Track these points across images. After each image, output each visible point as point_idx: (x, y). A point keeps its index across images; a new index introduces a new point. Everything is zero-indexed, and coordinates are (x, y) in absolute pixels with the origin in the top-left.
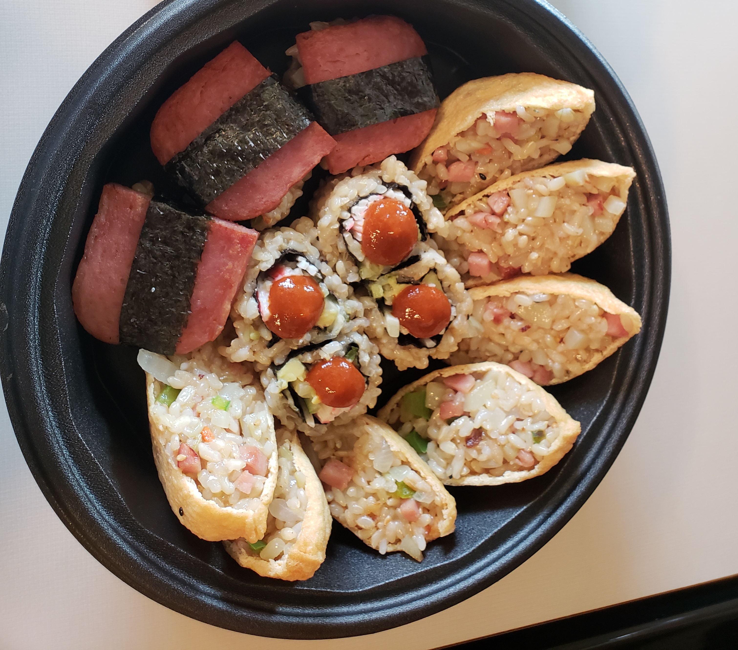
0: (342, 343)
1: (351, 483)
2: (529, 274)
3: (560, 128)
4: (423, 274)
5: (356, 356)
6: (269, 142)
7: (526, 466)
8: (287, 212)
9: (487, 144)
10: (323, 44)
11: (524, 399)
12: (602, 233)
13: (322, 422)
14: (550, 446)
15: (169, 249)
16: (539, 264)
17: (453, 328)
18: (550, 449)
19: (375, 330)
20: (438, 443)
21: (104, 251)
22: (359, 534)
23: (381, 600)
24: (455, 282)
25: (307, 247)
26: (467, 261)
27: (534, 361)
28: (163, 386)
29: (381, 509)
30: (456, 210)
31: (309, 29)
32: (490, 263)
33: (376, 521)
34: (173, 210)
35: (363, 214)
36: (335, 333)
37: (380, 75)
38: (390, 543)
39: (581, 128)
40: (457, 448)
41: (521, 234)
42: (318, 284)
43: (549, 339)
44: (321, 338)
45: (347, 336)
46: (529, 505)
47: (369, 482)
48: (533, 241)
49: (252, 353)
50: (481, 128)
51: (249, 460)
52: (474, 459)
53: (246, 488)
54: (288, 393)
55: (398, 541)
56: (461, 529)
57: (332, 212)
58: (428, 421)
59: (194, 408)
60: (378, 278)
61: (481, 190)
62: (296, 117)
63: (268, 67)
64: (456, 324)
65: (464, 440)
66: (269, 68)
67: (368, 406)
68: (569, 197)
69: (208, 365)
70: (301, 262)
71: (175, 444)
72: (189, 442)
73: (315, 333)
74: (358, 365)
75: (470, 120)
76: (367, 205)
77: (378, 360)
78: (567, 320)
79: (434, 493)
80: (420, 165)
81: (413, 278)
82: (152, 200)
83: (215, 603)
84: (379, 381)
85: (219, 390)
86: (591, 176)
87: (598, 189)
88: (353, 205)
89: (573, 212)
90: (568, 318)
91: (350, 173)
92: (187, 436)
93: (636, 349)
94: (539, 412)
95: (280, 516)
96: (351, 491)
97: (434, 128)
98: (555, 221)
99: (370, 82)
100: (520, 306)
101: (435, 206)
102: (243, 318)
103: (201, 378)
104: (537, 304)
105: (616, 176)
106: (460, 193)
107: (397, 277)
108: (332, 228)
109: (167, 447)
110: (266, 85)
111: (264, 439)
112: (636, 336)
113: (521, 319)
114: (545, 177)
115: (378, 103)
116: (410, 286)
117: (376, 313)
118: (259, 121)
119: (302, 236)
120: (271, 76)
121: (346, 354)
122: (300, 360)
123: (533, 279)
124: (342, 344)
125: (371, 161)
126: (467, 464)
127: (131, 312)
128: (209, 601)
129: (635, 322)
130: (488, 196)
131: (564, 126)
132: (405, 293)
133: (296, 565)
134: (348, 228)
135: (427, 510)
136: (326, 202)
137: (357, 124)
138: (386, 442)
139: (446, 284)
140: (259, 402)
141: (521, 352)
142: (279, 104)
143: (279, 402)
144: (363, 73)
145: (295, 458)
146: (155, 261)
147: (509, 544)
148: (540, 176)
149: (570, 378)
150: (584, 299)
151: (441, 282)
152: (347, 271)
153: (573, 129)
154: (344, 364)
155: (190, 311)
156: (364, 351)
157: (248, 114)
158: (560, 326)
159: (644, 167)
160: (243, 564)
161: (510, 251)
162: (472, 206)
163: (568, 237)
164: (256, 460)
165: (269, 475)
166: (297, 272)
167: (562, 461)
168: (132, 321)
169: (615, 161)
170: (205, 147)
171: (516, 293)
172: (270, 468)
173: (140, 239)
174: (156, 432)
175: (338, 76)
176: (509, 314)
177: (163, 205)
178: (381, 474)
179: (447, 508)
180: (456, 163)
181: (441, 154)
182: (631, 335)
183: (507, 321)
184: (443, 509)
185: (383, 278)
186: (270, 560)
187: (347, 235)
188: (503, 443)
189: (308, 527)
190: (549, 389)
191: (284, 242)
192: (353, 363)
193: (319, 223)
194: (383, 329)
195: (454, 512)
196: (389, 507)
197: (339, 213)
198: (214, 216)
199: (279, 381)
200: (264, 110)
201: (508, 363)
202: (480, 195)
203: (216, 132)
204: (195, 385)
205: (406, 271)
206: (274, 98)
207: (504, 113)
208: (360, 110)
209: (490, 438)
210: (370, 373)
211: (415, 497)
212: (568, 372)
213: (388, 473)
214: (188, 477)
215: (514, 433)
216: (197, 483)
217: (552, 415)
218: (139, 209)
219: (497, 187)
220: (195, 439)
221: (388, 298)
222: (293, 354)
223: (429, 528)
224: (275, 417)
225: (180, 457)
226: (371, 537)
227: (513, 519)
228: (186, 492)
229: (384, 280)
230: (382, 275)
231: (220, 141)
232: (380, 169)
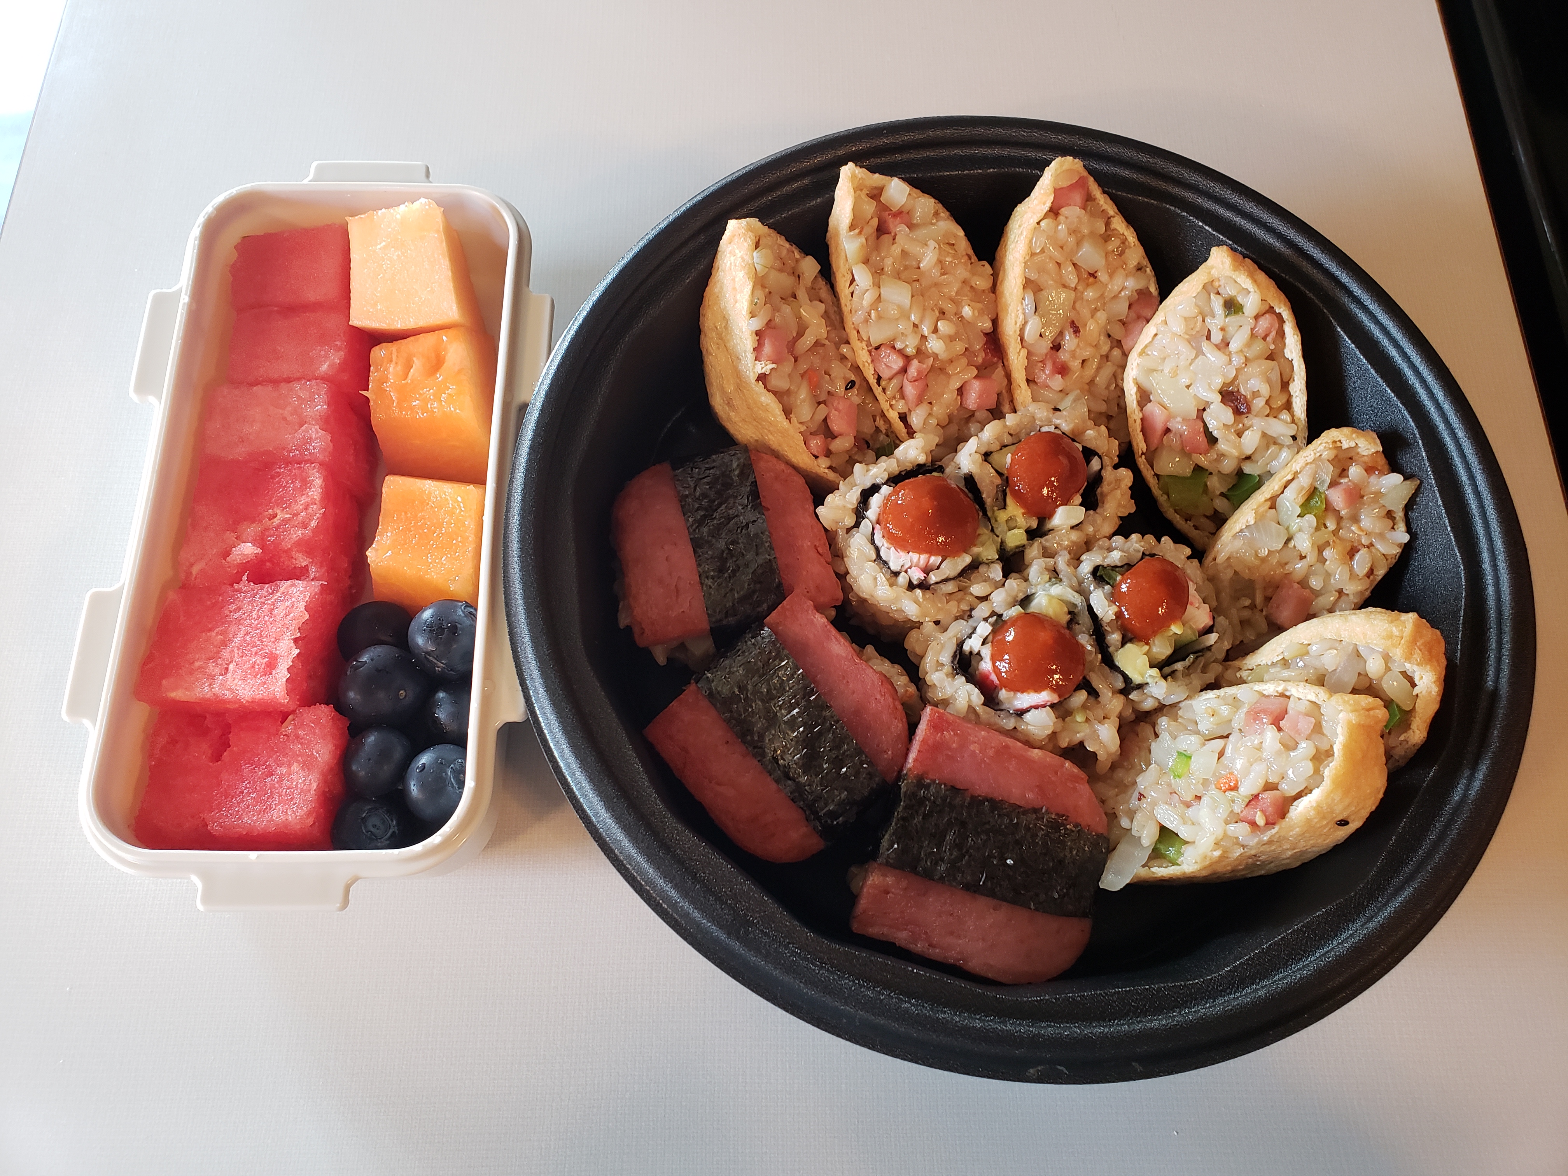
0: (1092, 588)
1: (1303, 583)
2: (995, 322)
3: (781, 270)
4: (993, 471)
5: (1113, 570)
6: (793, 686)
7: (1277, 325)
8: (897, 668)
9: (802, 376)
10: (651, 608)
11: (1178, 327)
12: (936, 214)
13: (1211, 623)
14: (1247, 289)
15: (950, 837)
16: (980, 305)
17: (1073, 431)
18: (1252, 290)
19: (1074, 543)
20: (1244, 457)
21: (952, 933)
22: (1381, 572)
23: (1477, 538)
24: (1005, 426)
25: (950, 638)
26: (974, 412)
27: (1123, 317)
28: (1156, 855)
29: (1340, 539)
30: (899, 426)
31: (629, 629)
32: (976, 377)
33: (1359, 547)
34: (891, 829)
35: (902, 554)
36: (1077, 599)
37: (697, 527)
38: (1393, 528)
39: (781, 241)
40: (1251, 429)
41: (935, 330)
42: (1005, 622)
43: (1090, 294)
44: (1085, 619)
45: (1083, 583)
46: (1335, 323)
47: (1302, 557)
48: (946, 313)
49: (1106, 720)
50: (777, 382)
51: (1265, 720)
52: (1267, 402)
53: (1306, 724)
54: (1167, 670)
55: (1390, 515)
56: (1372, 425)
57: (897, 599)
58: (1211, 474)
59: (1188, 805)
60: (998, 536)
61: (871, 389)
62: (757, 647)
63: (684, 688)
64: (1066, 427)
65: (1237, 417)
66: (685, 686)
67: (1189, 558)
68: (883, 259)
69: (1126, 787)
70: (971, 647)
71: (1241, 830)
72: (1237, 809)
73: (1077, 627)
74: (1125, 567)
75: (767, 399)
76: (889, 549)
77: (1118, 540)
78: (1062, 267)
79: (1318, 459)
80: (831, 476)
81: (997, 486)
82: (876, 861)
83: (1480, 775)
84: (1150, 538)
85: (1161, 770)
86: (852, 227)
87: (872, 218)
88: (889, 568)
89: (904, 253)
90: (1059, 264)
91: (842, 576)
92: (1228, 812)
93: (1105, 167)
94: (1196, 305)
95: (1351, 680)
96: (1315, 583)
97: (777, 455)
98: (918, 280)
99: (708, 542)
100: (1041, 335)
101: (892, 453)
102: (1054, 733)
103: (1144, 797)
104: (1039, 310)
105: (852, 190)
106: (875, 421)
107: (996, 508)
108: (921, 600)
109: (1245, 843)
110: (710, 689)
111: (1236, 703)
112: (1084, 166)
113: (1061, 334)
114: (852, 294)
115: (739, 531)
116: (1010, 490)
117: (1049, 541)
118: (762, 701)
119: (933, 644)
120: (697, 683)
121: (1108, 583)
122: (1117, 651)
123: (1001, 316)
124: (1095, 588)
125: (825, 544)
126: (1273, 413)
127: (1043, 897)
128: (1477, 784)
129: (1065, 167)
130: (879, 379)
131: (778, 264)
132: (1019, 498)
133: (1420, 650)
134: (922, 576)
135: (1343, 472)
136: (884, 609)
137: (770, 560)
138: (1241, 531)
139: (1007, 440)
140: (1180, 713)
141: (1109, 336)
142: (738, 671)
143: (1180, 683)
144: (695, 552)
145: (1264, 662)
146: (967, 857)
147: (1393, 352)
148: (851, 300)
149: (1149, 265)
150: (1032, 239)
151: (1006, 446)
152: (987, 580)
153: (784, 252)
154: (1124, 588)
155: (1042, 808)
156: (1104, 558)
157: (753, 717)
158: (1072, 278)
159: (841, 152)
160: (1422, 738)
161: (959, 347)
162: (894, 402)
163: (940, 262)
164: (1264, 711)
165: (1288, 694)
166: (986, 652)
167: (1270, 274)
168: (1056, 896)
169: (832, 193)
170: (800, 779)
171: (1022, 340)
172: (1277, 692)
173: (933, 880)
174: (1224, 863)
175: (699, 587)
176: (1054, 352)
177: (885, 843)
178: (1289, 540)
179: (1340, 441)
180: (829, 424)
181: (816, 443)
182: (1085, 173)
183: (1063, 356)
184: (1341, 447)
185: (997, 528)
186: (1414, 693)
187: (933, 578)
188: (1243, 360)
189: (1365, 635)
190: (1165, 292)
191: (941, 670)
192: (1122, 575)
193: (914, 619)
194: (1073, 530)
195: (1346, 430)
196: (1339, 527)
197: (900, 590)
198: (901, 770)
199: (1149, 680)
200: (747, 694)
201: (1125, 355)
202: (878, 391)
203: (777, 763)
204: (1154, 804)
205: (988, 495)
206: (729, 678)
207: (757, 350)
208: (749, 556)
209: (1236, 378)
210: (1139, 551)
211: (1323, 488)
212: (1139, 268)
213: (1287, 529)
214: (1290, 810)
215: (1228, 344)
216: (1299, 796)
217: (1201, 287)
218: (890, 880)
219: (866, 364)
220: (1233, 801)
221: (1027, 522)
222: (1108, 661)
223: (1369, 470)
224: (1201, 691)
225: (1260, 821)
226: (1384, 555)
227: (1357, 347)
228: (1312, 813)
229: (1000, 528)
230: (992, 530)
231: (790, 758)
232: (836, 531)
